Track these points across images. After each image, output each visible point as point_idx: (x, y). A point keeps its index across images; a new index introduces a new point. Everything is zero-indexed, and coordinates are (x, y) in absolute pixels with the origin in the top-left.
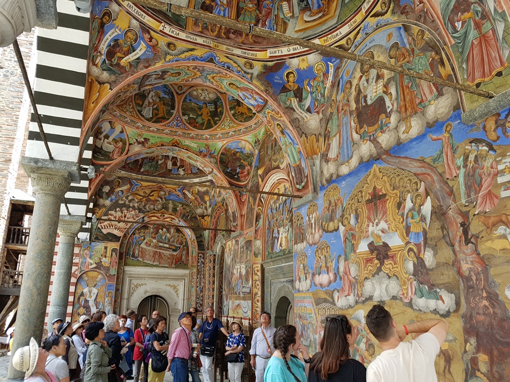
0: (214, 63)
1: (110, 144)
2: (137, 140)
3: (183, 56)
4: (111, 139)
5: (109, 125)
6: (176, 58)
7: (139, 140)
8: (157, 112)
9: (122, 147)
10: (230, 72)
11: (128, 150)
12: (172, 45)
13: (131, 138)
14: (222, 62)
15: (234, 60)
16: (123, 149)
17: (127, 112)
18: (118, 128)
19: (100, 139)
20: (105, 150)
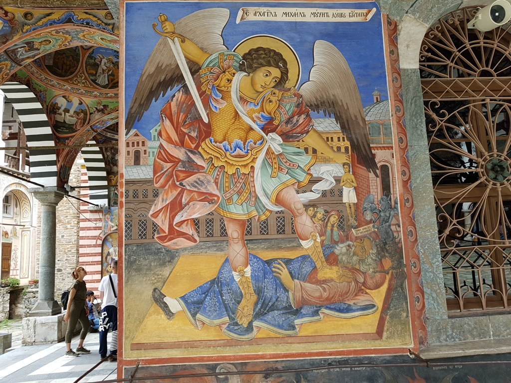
0: (73, 22)
1: (72, 116)
2: (96, 108)
3: (40, 23)
4: (72, 112)
5: (65, 99)
6: (34, 27)
7: (98, 108)
8: (112, 77)
9: (84, 118)
10: (90, 27)
11: (90, 120)
12: (29, 15)
13: (91, 107)
14: (80, 19)
15: (94, 14)
16: (85, 120)
17: (79, 84)
18: (76, 101)
19: (61, 114)
20: (69, 123)
